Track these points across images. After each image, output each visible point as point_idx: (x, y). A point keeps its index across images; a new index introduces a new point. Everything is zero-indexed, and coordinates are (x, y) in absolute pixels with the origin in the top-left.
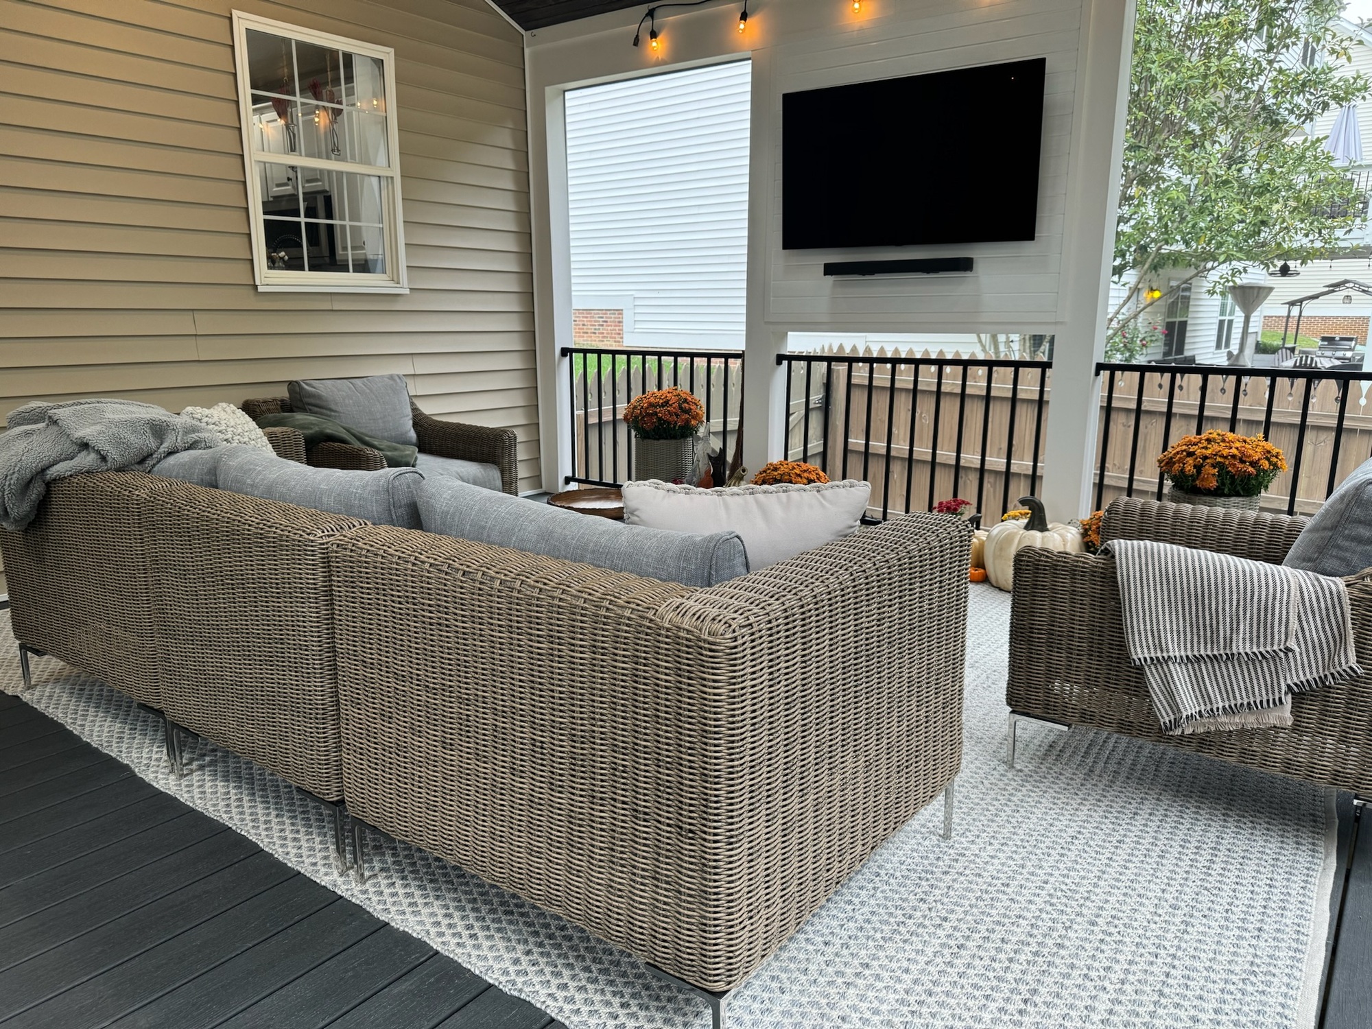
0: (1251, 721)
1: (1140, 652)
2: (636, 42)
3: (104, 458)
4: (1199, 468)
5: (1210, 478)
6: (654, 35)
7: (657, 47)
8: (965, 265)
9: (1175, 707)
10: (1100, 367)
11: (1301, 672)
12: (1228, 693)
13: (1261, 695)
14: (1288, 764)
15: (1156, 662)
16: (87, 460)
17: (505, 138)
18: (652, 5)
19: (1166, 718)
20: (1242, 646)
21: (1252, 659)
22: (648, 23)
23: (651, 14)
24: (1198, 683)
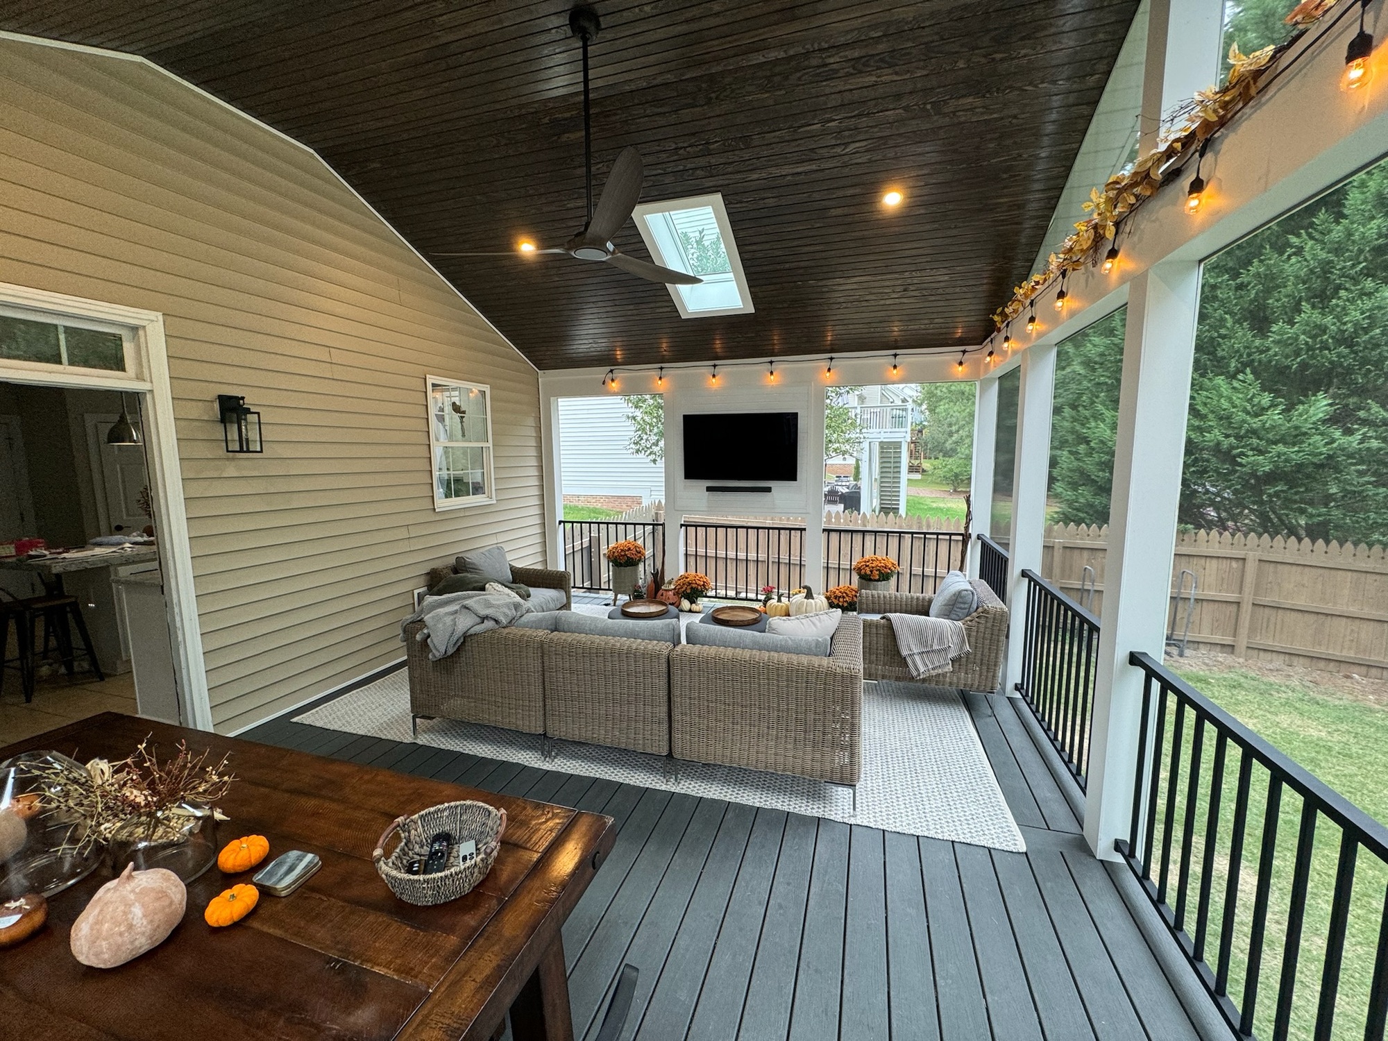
0: (940, 671)
1: (904, 652)
2: (604, 383)
3: (497, 621)
4: (871, 571)
5: (876, 575)
6: (613, 380)
7: (614, 386)
8: (768, 490)
9: (917, 669)
10: (824, 530)
11: (952, 654)
12: (933, 663)
13: (942, 662)
14: (965, 685)
15: (910, 655)
16: (489, 624)
17: (531, 421)
18: (612, 368)
19: (915, 674)
20: (935, 647)
21: (939, 651)
22: (610, 375)
23: (611, 371)
24: (923, 659)
